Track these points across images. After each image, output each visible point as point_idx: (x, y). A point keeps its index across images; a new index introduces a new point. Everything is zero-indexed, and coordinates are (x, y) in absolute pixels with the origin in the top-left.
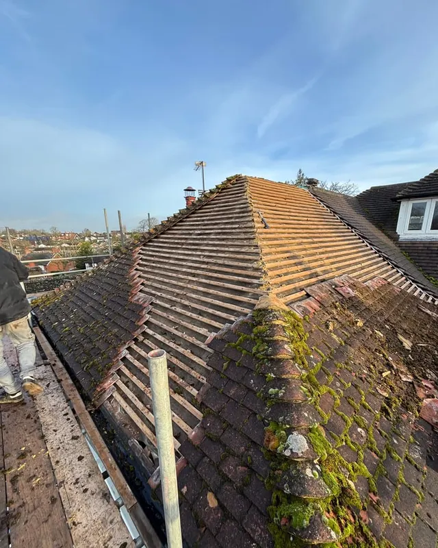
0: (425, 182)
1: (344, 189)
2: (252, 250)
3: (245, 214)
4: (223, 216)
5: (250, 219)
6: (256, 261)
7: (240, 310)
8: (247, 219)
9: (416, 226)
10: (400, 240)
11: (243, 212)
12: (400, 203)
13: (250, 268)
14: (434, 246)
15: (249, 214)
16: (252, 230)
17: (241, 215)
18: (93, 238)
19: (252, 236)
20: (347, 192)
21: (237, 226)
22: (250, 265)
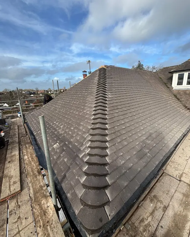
0: (184, 65)
9: (180, 83)
10: (173, 89)
12: (173, 74)
14: (188, 91)
18: (52, 92)
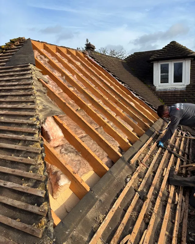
0: (166, 50)
1: (119, 54)
2: (29, 106)
3: (25, 72)
4: (4, 74)
5: (30, 76)
6: (32, 116)
7: (10, 172)
8: (27, 77)
9: (164, 79)
10: (156, 90)
11: (24, 70)
12: (153, 64)
13: (25, 124)
15: (29, 72)
16: (30, 87)
17: (21, 73)
19: (29, 93)
20: (121, 57)
21: (16, 83)
22: (25, 121)
